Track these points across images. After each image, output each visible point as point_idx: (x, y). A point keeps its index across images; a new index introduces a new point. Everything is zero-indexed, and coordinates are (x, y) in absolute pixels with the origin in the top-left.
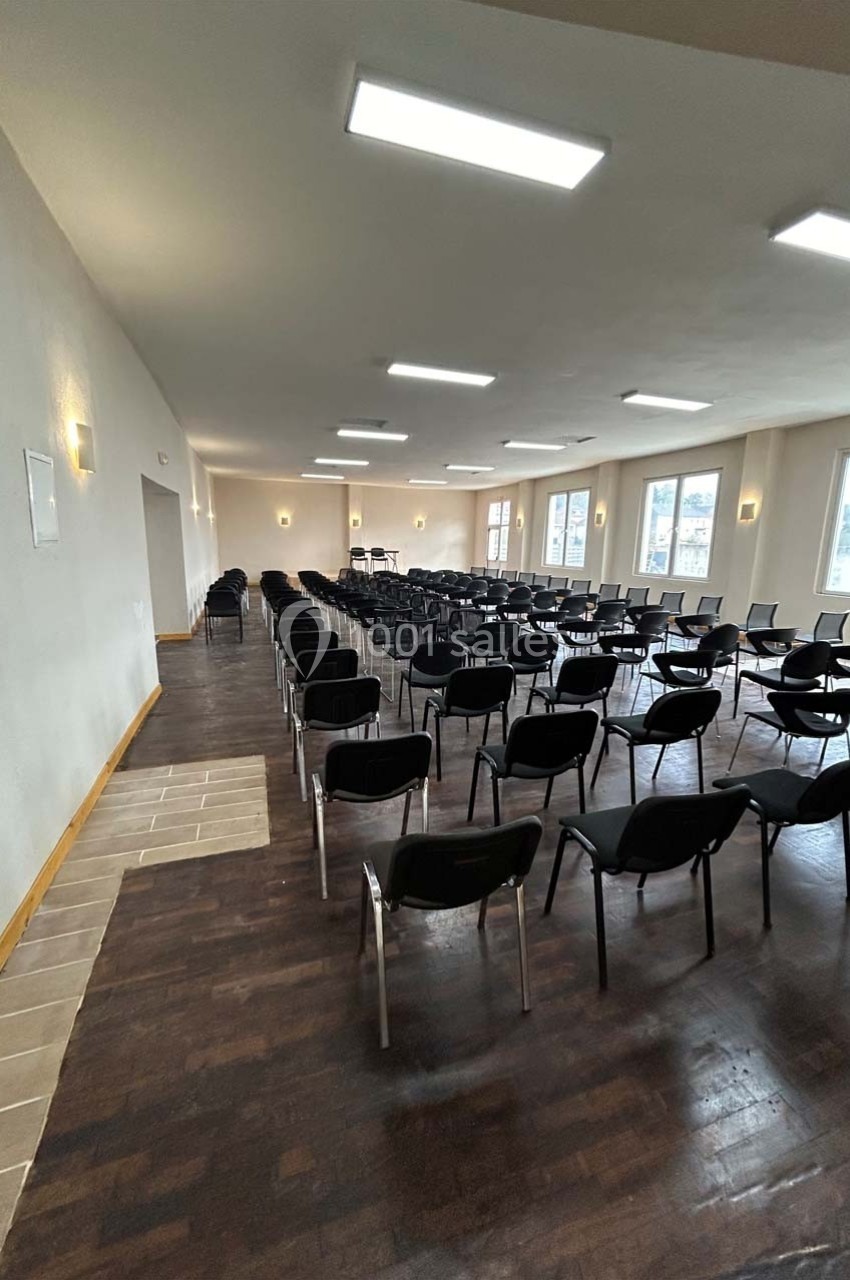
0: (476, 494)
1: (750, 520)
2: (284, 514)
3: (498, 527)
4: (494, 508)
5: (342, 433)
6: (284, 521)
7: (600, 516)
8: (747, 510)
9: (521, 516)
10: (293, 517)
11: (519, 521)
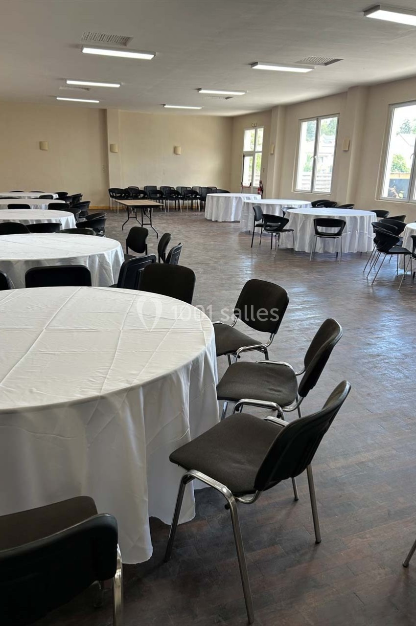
0: (232, 120)
3: (252, 154)
4: (249, 135)
5: (87, 51)
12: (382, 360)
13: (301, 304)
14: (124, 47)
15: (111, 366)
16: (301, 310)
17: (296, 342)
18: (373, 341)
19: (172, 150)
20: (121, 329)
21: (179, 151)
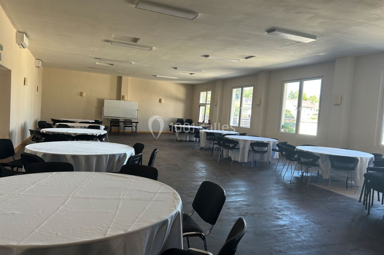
0: (193, 86)
3: (204, 105)
4: (203, 95)
12: (287, 229)
13: (235, 192)
14: (135, 43)
15: (113, 220)
16: (234, 196)
17: (232, 215)
18: (281, 217)
19: (158, 100)
20: (121, 198)
21: (163, 101)
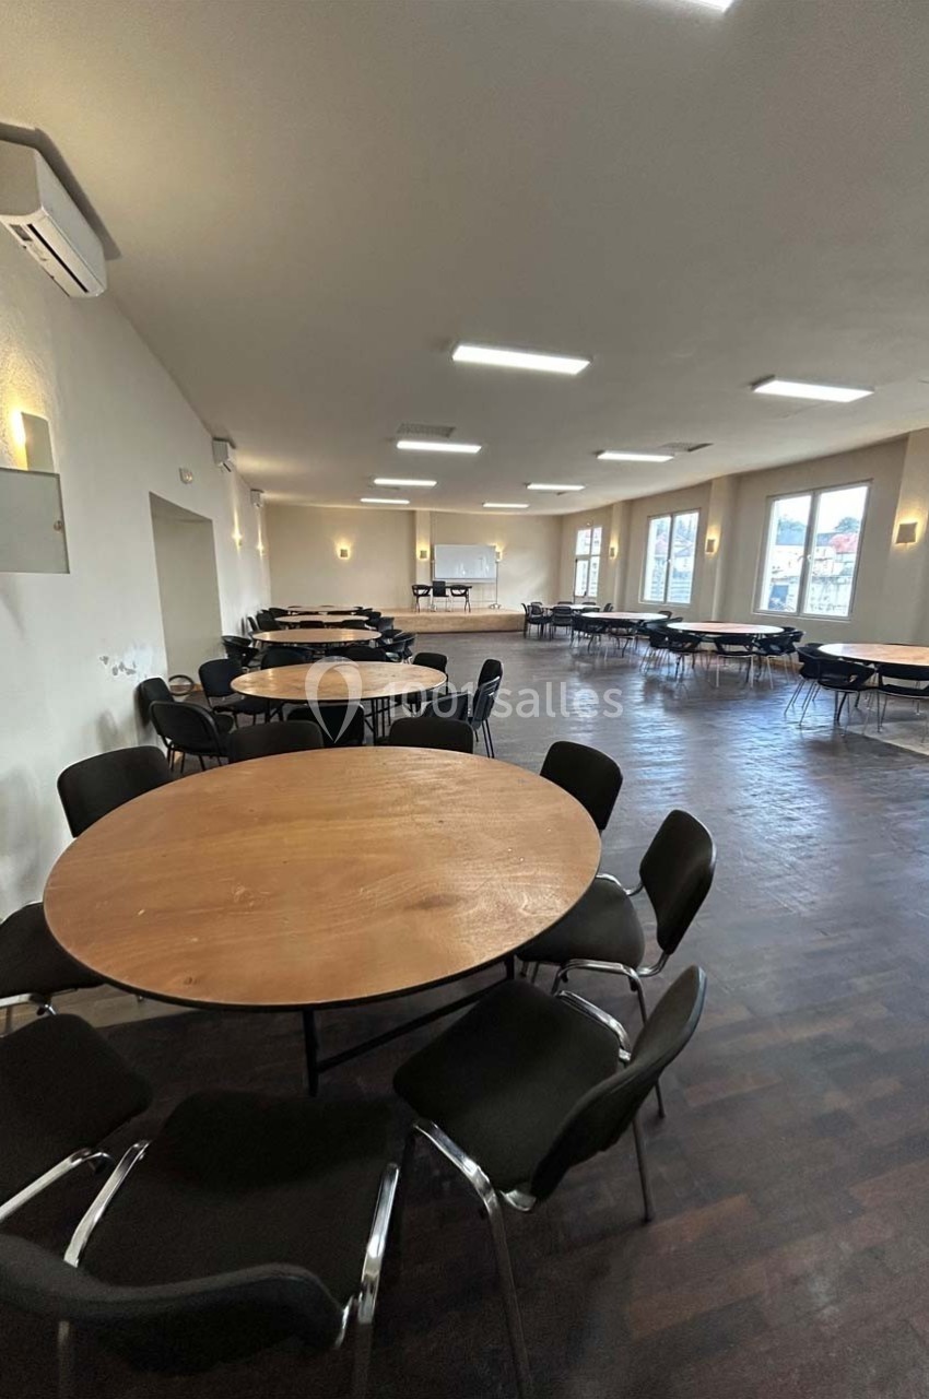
0: (561, 520)
1: (909, 544)
2: (343, 545)
3: (587, 558)
4: (583, 536)
5: (403, 445)
6: (343, 553)
7: (711, 542)
8: (907, 533)
9: (614, 544)
10: (353, 548)
11: (613, 549)
14: (446, 439)
